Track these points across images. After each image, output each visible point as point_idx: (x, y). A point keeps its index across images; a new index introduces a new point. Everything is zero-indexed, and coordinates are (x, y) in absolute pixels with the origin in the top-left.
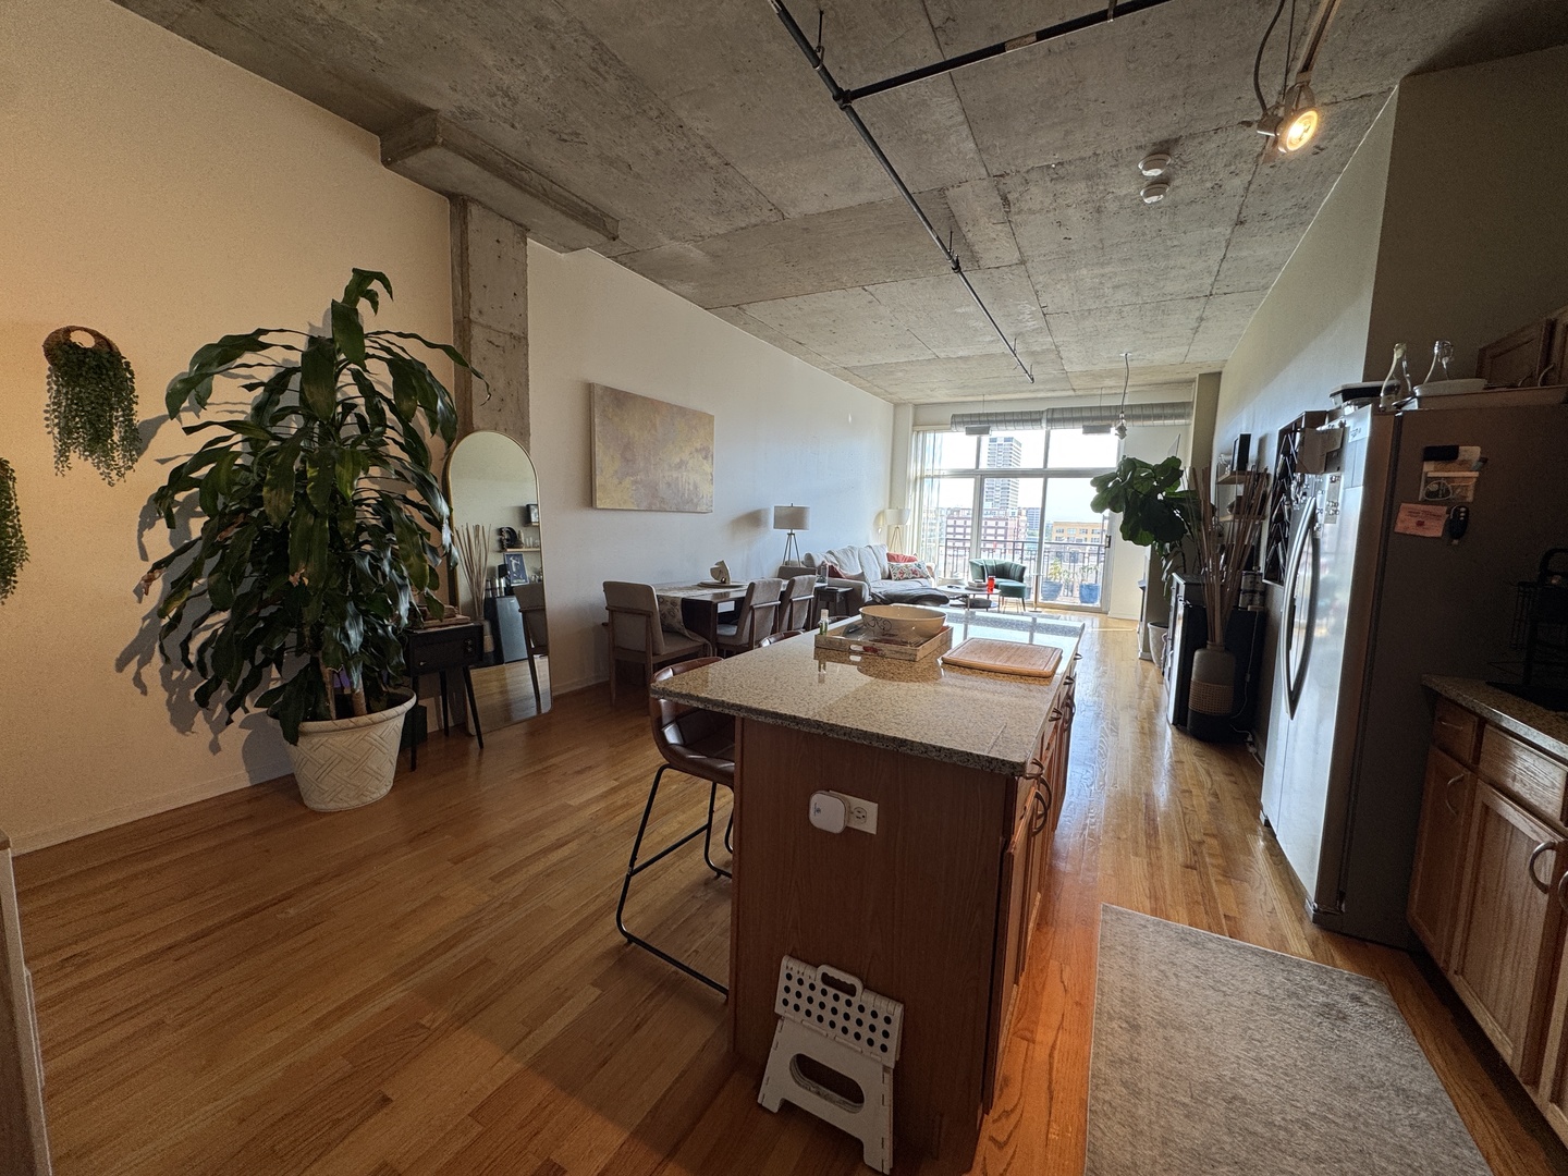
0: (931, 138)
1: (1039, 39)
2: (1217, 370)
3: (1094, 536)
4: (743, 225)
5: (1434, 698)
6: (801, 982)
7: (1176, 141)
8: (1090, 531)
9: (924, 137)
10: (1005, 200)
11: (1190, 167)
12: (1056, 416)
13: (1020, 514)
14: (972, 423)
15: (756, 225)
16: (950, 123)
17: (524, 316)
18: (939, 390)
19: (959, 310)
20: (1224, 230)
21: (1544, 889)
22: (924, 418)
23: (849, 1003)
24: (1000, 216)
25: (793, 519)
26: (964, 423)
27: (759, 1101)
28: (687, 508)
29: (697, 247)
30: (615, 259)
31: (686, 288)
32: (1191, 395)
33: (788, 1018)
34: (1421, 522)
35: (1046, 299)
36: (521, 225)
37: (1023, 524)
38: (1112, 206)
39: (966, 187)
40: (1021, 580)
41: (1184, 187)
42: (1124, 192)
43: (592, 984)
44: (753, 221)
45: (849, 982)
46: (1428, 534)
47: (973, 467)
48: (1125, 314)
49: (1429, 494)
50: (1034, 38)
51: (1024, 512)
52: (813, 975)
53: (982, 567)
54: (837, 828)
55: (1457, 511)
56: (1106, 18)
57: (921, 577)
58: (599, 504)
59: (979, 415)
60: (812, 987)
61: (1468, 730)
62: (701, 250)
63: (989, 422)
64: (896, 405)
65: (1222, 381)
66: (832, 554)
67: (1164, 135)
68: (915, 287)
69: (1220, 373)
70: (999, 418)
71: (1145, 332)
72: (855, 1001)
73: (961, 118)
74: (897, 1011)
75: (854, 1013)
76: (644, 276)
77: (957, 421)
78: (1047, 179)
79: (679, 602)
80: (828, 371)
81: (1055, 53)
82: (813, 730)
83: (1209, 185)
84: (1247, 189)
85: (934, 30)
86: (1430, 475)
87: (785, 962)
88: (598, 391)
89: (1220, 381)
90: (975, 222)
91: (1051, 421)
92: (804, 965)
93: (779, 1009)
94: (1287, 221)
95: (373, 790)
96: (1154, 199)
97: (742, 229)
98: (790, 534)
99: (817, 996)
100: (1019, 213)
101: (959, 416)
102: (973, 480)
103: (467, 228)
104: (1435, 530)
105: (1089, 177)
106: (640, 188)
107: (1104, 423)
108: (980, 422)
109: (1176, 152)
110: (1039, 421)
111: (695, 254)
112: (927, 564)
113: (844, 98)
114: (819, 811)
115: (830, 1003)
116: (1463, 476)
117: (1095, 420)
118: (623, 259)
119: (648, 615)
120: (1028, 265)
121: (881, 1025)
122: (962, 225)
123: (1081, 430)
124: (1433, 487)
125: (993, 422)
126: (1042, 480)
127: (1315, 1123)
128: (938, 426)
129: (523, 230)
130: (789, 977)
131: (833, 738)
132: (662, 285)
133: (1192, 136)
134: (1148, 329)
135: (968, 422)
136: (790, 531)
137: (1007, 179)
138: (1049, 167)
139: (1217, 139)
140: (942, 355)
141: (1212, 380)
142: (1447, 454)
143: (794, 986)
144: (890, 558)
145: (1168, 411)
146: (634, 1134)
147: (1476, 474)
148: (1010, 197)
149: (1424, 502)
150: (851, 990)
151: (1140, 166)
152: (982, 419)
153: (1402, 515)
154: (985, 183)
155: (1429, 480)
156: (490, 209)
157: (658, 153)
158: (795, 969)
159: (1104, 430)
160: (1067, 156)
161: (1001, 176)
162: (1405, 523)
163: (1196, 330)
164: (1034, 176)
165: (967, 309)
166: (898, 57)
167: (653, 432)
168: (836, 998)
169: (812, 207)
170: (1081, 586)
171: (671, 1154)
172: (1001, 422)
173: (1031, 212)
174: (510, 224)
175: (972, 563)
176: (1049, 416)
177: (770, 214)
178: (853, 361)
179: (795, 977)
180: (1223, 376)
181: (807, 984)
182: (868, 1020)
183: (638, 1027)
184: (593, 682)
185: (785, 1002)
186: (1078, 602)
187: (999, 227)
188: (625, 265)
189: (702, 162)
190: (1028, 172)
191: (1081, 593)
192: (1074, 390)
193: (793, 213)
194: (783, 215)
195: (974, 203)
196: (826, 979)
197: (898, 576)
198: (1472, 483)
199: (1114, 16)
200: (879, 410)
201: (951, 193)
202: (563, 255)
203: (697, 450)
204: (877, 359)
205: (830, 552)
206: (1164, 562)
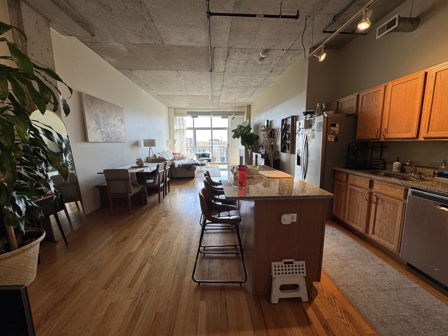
0: (219, 33)
1: (264, 17)
2: (250, 104)
3: (207, 145)
4: (147, 43)
5: (334, 171)
6: (279, 267)
7: (270, 50)
8: (205, 144)
9: (217, 32)
10: (228, 54)
11: (269, 56)
12: (215, 113)
13: (187, 140)
14: (193, 114)
15: (152, 44)
16: (226, 30)
17: (52, 59)
18: (184, 104)
19: (201, 82)
20: (268, 72)
21: (367, 200)
22: (177, 112)
23: (292, 266)
24: (225, 58)
25: (151, 143)
26: (190, 114)
27: (272, 303)
28: (118, 141)
29: (124, 46)
30: (85, 43)
31: (112, 60)
32: (245, 110)
33: (277, 277)
34: (331, 139)
35: (224, 82)
36: (47, 19)
37: (188, 143)
38: (250, 62)
39: (221, 49)
40: (209, 157)
41: (266, 61)
42: (254, 59)
43: (201, 300)
44: (152, 42)
45: (291, 261)
46: (332, 141)
47: (193, 127)
48: (239, 89)
49: (332, 133)
50: (263, 16)
51: (188, 139)
52: (280, 264)
53: (199, 155)
54: (289, 223)
55: (336, 136)
56: (279, 17)
57: (184, 159)
58: (90, 140)
59: (195, 112)
60: (282, 266)
61: (345, 177)
62: (126, 48)
63: (197, 114)
64: (169, 108)
65: (251, 107)
66: (160, 154)
67: (268, 47)
68: (193, 74)
69: (250, 105)
70: (200, 113)
71: (241, 94)
72: (294, 265)
73: (229, 29)
74: (303, 262)
75: (294, 268)
76: (95, 52)
77: (189, 113)
78: (240, 52)
79: (135, 174)
80: (152, 95)
81: (258, 20)
82: (284, 199)
83: (270, 61)
84: (276, 64)
85: (235, 3)
86: (333, 129)
87: (273, 263)
88: (84, 96)
89: (250, 107)
90: (218, 58)
91: (214, 115)
92: (278, 262)
93: (274, 276)
94: (279, 73)
95: (31, 278)
96: (260, 62)
97: (146, 44)
98: (150, 148)
99: (284, 268)
100: (230, 59)
101: (189, 112)
102: (193, 131)
103: (21, 12)
104: (333, 140)
105: (249, 54)
106: (112, 19)
107: (226, 116)
108: (195, 114)
109: (268, 52)
110: (211, 114)
111: (123, 48)
112: (185, 155)
113: (210, 14)
114: (284, 220)
115: (287, 268)
116: (336, 129)
117: (224, 115)
118: (89, 44)
119: (127, 180)
120: (225, 73)
121: (301, 267)
122: (215, 59)
123: (221, 117)
124: (333, 132)
125: (199, 114)
126: (211, 130)
127: (347, 253)
128: (183, 115)
129: (48, 21)
130: (275, 267)
131: (289, 199)
132: (102, 57)
133: (273, 50)
134: (242, 93)
135: (192, 114)
136: (149, 147)
137: (231, 49)
138: (242, 48)
139: (277, 51)
140: (190, 94)
141: (249, 106)
142: (334, 125)
143: (277, 268)
144: (174, 154)
145: (240, 114)
146: (254, 330)
147: (339, 129)
148: (230, 54)
149: (331, 135)
150: (292, 263)
151: (260, 54)
152: (196, 113)
153: (328, 137)
154: (226, 49)
155: (332, 130)
156: (32, 7)
157: (126, 9)
158: (276, 264)
159: (227, 117)
160: (247, 47)
161: (231, 48)
162: (329, 139)
163: (251, 95)
164: (238, 50)
165: (204, 82)
166: (222, 7)
167: (105, 113)
168: (289, 266)
169: (174, 42)
170: (221, 158)
171: (267, 328)
172: (201, 114)
173: (233, 59)
174: (41, 16)
175: (196, 154)
176: (213, 113)
177: (159, 41)
178: (162, 93)
179: (277, 266)
180: (251, 106)
181: (280, 266)
182: (298, 268)
183: (226, 304)
184: (94, 209)
185: (275, 274)
186: (220, 162)
187: (223, 61)
188: (88, 46)
189: (143, 17)
190: (237, 48)
191: (221, 159)
192: (218, 107)
193: (167, 43)
194: (163, 43)
195: (220, 53)
196: (285, 263)
197: (178, 159)
198: (338, 131)
199: (281, 18)
200: (164, 109)
201: (216, 49)
202: (63, 36)
203: (119, 120)
204: (171, 93)
205: (159, 153)
206: (249, 150)
